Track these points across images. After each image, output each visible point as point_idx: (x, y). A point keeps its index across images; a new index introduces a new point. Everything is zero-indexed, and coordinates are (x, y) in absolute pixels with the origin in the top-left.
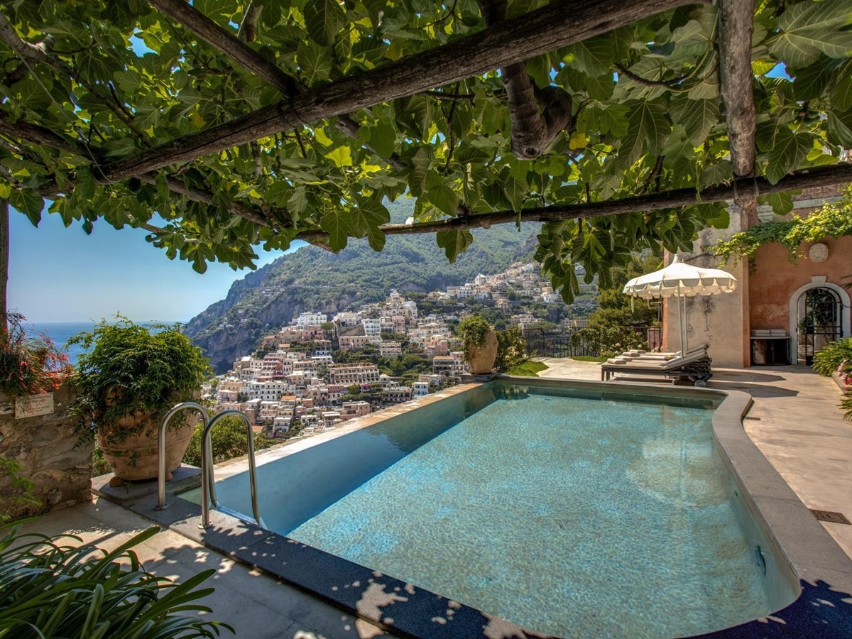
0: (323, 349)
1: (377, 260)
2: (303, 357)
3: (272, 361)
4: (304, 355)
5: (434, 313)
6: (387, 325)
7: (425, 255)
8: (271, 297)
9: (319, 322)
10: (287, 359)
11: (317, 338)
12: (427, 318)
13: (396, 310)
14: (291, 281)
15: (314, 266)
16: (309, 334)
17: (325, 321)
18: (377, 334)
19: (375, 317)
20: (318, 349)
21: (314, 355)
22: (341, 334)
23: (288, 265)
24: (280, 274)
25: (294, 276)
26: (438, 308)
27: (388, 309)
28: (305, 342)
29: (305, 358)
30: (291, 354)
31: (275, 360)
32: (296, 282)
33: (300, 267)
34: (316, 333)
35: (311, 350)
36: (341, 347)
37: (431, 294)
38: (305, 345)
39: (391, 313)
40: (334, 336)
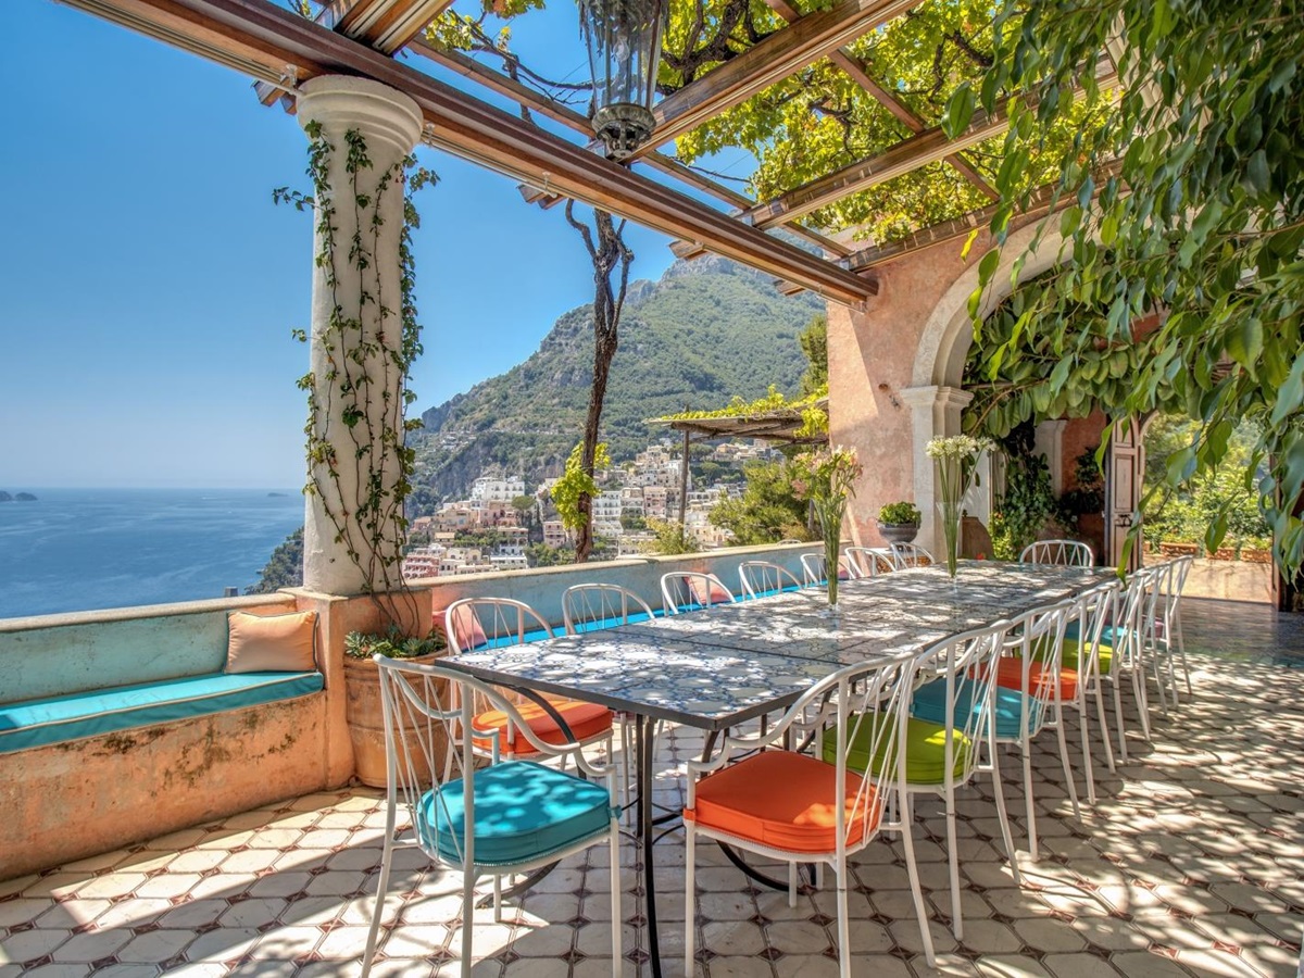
0: (513, 543)
1: (639, 386)
2: (475, 558)
3: (421, 563)
4: (478, 553)
5: (723, 482)
6: (634, 502)
7: (726, 380)
8: (455, 450)
9: (511, 494)
10: (448, 560)
11: (505, 523)
12: (708, 491)
13: (651, 476)
14: (491, 422)
15: (529, 396)
16: (491, 515)
17: (522, 493)
18: (614, 519)
19: (613, 488)
20: (504, 543)
21: (496, 552)
22: (548, 517)
23: (488, 395)
24: (473, 410)
25: (496, 413)
26: (732, 472)
27: (637, 473)
28: (482, 530)
29: (479, 558)
30: (456, 551)
31: (425, 560)
32: (499, 424)
33: (505, 398)
34: (502, 514)
35: (491, 544)
36: (547, 540)
37: (722, 448)
38: (482, 535)
39: (642, 480)
40: (534, 521)
